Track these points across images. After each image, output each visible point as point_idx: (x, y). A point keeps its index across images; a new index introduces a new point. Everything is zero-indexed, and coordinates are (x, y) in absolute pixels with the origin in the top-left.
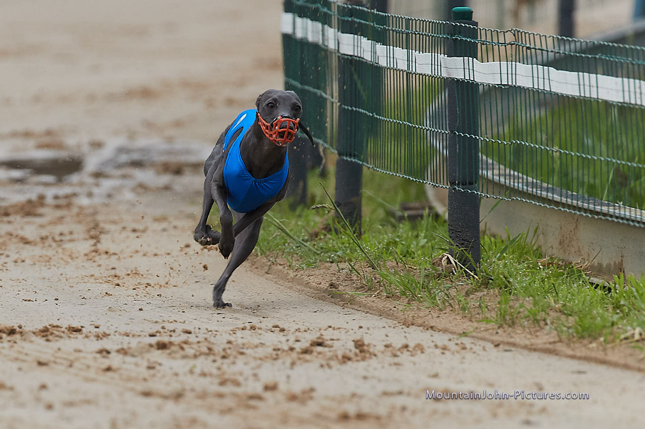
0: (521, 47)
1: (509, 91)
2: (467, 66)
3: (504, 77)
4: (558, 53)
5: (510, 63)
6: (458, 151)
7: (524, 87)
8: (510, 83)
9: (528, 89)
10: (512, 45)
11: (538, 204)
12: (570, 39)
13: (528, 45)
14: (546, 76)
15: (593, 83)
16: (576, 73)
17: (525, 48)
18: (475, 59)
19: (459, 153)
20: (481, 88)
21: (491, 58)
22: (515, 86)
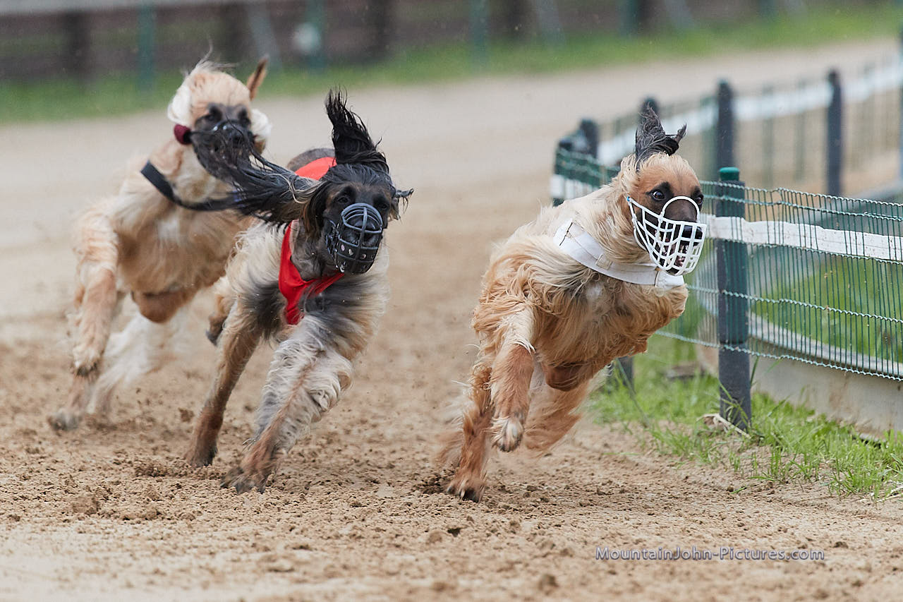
0: (787, 207)
1: (777, 251)
2: (734, 226)
3: (772, 236)
4: (824, 212)
5: (777, 222)
6: (727, 310)
7: (791, 247)
8: (777, 243)
9: (796, 248)
10: (779, 204)
11: (807, 362)
12: (836, 198)
13: (795, 205)
14: (813, 235)
15: (860, 240)
16: (843, 231)
17: (791, 208)
18: (743, 219)
19: (729, 314)
20: (749, 248)
21: (758, 218)
22: (782, 246)
